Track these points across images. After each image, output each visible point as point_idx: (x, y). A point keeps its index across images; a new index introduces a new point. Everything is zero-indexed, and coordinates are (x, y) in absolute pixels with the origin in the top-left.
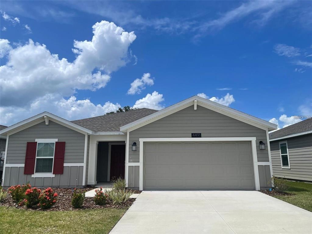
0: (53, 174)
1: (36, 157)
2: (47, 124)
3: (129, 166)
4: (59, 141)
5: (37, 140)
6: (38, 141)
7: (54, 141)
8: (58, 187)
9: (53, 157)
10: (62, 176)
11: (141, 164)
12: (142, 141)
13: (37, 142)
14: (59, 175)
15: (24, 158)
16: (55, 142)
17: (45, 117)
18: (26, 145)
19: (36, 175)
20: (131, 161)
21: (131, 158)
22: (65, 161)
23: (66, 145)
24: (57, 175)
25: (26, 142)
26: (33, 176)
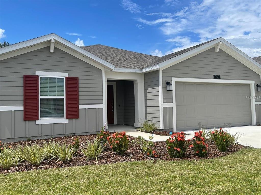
0: (66, 118)
1: (40, 97)
2: (52, 51)
3: (163, 107)
4: (70, 76)
5: (37, 73)
6: (41, 74)
7: (64, 75)
8: (74, 135)
9: (64, 97)
10: (78, 121)
11: (173, 105)
12: (174, 80)
13: (38, 76)
14: (74, 120)
15: (22, 98)
16: (64, 77)
17: (53, 41)
18: (22, 80)
19: (42, 121)
20: (165, 101)
21: (164, 98)
22: (80, 102)
23: (80, 81)
24: (71, 121)
25: (22, 75)
26: (37, 122)
